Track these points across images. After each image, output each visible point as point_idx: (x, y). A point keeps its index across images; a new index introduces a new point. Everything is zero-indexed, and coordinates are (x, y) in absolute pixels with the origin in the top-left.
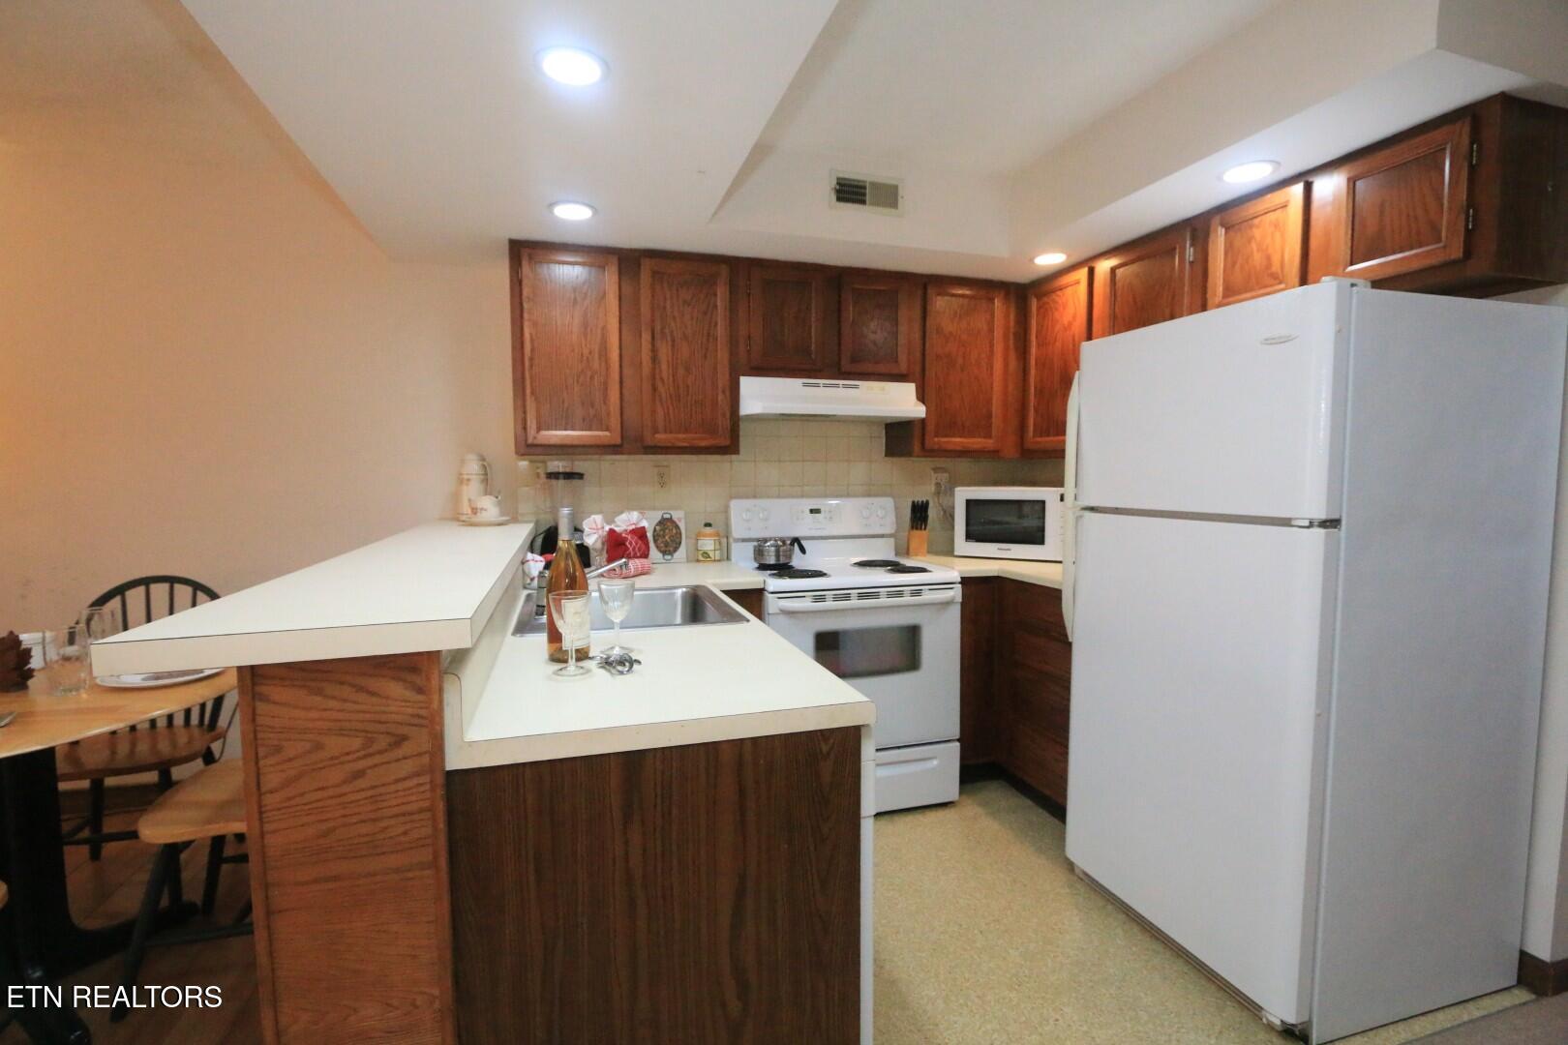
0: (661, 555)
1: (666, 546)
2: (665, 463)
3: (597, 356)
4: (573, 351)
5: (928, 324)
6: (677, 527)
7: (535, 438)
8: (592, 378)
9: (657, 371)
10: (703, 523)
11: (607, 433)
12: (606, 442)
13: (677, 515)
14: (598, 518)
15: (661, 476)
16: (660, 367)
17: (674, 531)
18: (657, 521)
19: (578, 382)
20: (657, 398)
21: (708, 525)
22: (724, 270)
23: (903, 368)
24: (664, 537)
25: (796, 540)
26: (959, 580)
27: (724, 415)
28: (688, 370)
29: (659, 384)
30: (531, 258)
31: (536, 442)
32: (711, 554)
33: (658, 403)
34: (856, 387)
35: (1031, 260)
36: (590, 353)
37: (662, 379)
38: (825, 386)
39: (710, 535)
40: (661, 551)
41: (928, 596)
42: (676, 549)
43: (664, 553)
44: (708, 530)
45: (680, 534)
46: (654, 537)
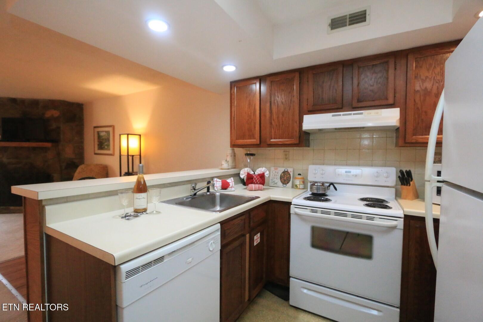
0: (282, 184)
1: (284, 181)
2: (288, 151)
3: (253, 114)
4: (246, 113)
6: (290, 174)
7: (234, 142)
8: (251, 122)
9: (272, 116)
10: (297, 174)
11: (255, 140)
12: (255, 143)
13: (290, 170)
15: (286, 155)
16: (273, 116)
17: (288, 176)
18: (282, 172)
19: (247, 123)
20: (272, 126)
21: (300, 174)
22: (297, 75)
23: (391, 101)
24: (284, 178)
25: (332, 184)
26: (403, 216)
27: (296, 131)
28: (283, 115)
29: (273, 121)
31: (235, 144)
32: (298, 186)
33: (272, 129)
34: (362, 114)
36: (251, 113)
37: (274, 120)
38: (343, 115)
39: (299, 179)
40: (282, 183)
42: (288, 183)
43: (283, 183)
44: (300, 177)
45: (290, 177)
46: (280, 177)
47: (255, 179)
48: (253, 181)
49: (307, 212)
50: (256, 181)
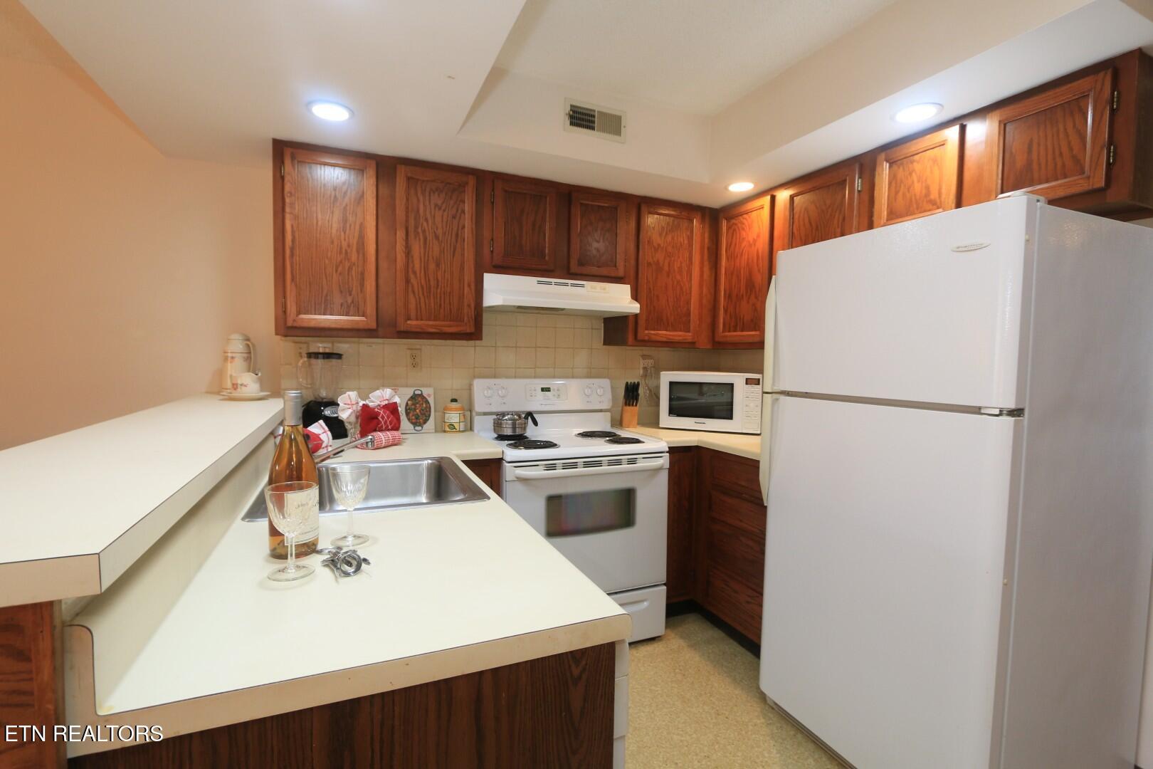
0: (412, 426)
1: (417, 419)
2: (418, 347)
3: (354, 249)
4: (332, 242)
5: (641, 237)
6: (427, 402)
7: (294, 321)
8: (350, 269)
9: (411, 266)
10: (450, 401)
11: (363, 318)
12: (361, 326)
13: (427, 392)
14: (353, 395)
15: (414, 357)
16: (413, 262)
17: (424, 405)
18: (409, 396)
19: (336, 271)
20: (410, 289)
21: (454, 400)
22: (472, 181)
23: (621, 273)
24: (415, 410)
25: (530, 414)
26: (667, 449)
27: (469, 306)
28: (438, 265)
29: (412, 276)
30: (293, 158)
31: (295, 324)
32: (456, 426)
33: (411, 295)
34: (582, 286)
35: (726, 188)
36: (349, 246)
37: (415, 273)
38: (556, 284)
39: (456, 409)
40: (412, 423)
41: (642, 464)
42: (425, 422)
43: (415, 424)
44: (454, 405)
45: (430, 408)
46: (406, 410)
47: (383, 417)
48: (379, 422)
49: (538, 472)
50: (385, 423)
